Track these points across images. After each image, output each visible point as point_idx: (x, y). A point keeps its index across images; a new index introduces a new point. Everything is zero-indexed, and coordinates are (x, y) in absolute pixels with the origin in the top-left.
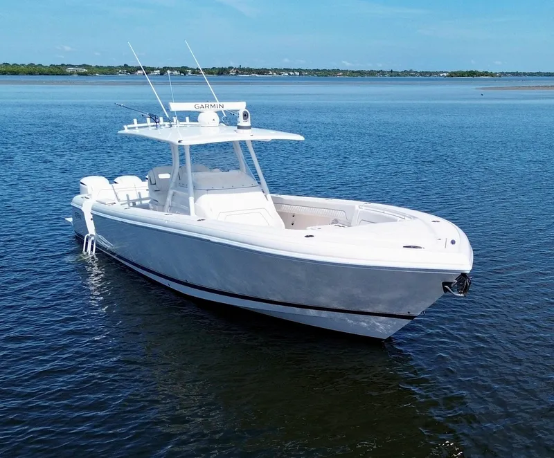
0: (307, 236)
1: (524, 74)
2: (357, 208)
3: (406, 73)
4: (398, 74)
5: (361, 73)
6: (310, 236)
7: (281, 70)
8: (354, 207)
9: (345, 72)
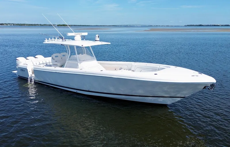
0: (155, 74)
1: (77, 25)
2: (133, 64)
3: (44, 25)
4: (42, 25)
5: (32, 25)
6: (156, 74)
7: (7, 24)
8: (132, 64)
9: (27, 25)
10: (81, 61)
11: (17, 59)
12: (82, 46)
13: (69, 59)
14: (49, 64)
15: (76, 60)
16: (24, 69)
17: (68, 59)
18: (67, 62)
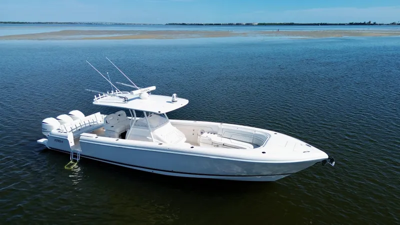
10: (154, 128)
11: (43, 121)
12: (159, 112)
13: (135, 125)
14: (93, 124)
15: (146, 126)
16: (62, 140)
17: (133, 126)
18: (131, 129)
